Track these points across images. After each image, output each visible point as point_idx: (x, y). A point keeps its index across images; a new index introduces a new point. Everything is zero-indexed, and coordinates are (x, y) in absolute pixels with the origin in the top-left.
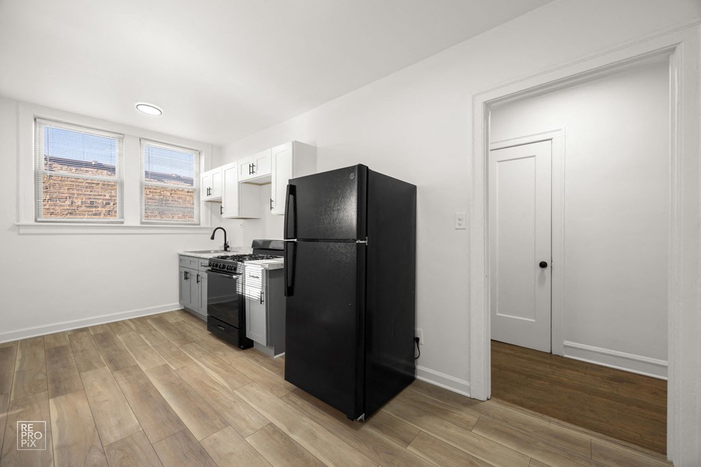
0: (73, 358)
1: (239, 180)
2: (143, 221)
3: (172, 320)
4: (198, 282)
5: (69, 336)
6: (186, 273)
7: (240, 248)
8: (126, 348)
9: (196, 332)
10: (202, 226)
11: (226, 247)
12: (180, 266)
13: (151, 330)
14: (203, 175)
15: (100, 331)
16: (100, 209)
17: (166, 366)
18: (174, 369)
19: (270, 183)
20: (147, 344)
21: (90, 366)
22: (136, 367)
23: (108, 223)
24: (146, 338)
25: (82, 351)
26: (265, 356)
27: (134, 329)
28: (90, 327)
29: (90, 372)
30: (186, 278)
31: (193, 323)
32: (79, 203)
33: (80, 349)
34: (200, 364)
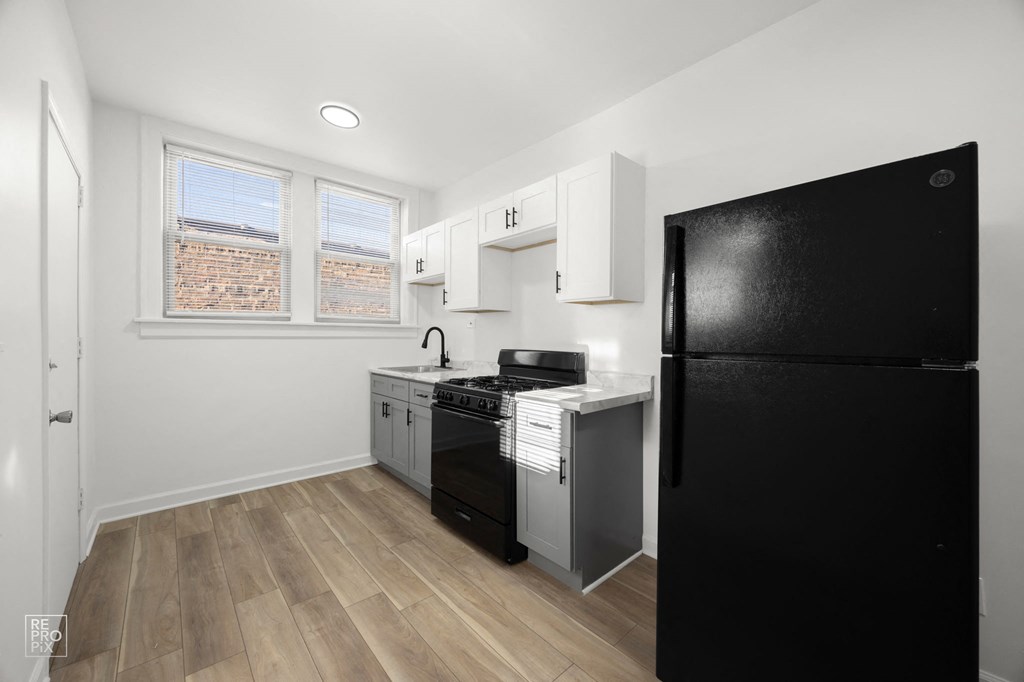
0: (221, 564)
1: (481, 243)
2: (320, 316)
3: (364, 487)
4: (409, 422)
5: (211, 510)
6: (385, 405)
7: (469, 363)
8: (305, 545)
9: (409, 513)
10: (402, 324)
11: (444, 361)
12: (373, 393)
13: (335, 506)
14: (406, 239)
15: (258, 504)
16: (250, 298)
17: (381, 596)
18: (400, 608)
19: (554, 241)
20: (336, 539)
21: (250, 591)
22: (329, 593)
23: (268, 319)
24: (332, 524)
25: (235, 547)
26: (562, 587)
27: (310, 502)
28: (242, 494)
29: (250, 603)
30: (386, 414)
31: (400, 495)
32: (222, 289)
33: (230, 541)
34: (444, 598)
